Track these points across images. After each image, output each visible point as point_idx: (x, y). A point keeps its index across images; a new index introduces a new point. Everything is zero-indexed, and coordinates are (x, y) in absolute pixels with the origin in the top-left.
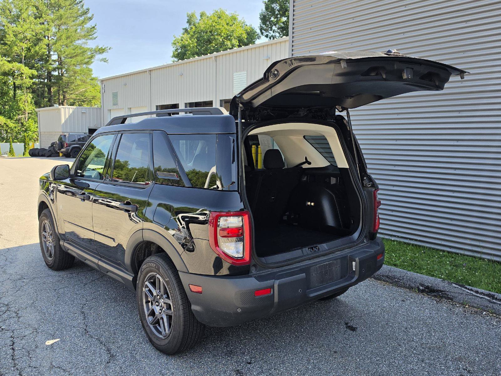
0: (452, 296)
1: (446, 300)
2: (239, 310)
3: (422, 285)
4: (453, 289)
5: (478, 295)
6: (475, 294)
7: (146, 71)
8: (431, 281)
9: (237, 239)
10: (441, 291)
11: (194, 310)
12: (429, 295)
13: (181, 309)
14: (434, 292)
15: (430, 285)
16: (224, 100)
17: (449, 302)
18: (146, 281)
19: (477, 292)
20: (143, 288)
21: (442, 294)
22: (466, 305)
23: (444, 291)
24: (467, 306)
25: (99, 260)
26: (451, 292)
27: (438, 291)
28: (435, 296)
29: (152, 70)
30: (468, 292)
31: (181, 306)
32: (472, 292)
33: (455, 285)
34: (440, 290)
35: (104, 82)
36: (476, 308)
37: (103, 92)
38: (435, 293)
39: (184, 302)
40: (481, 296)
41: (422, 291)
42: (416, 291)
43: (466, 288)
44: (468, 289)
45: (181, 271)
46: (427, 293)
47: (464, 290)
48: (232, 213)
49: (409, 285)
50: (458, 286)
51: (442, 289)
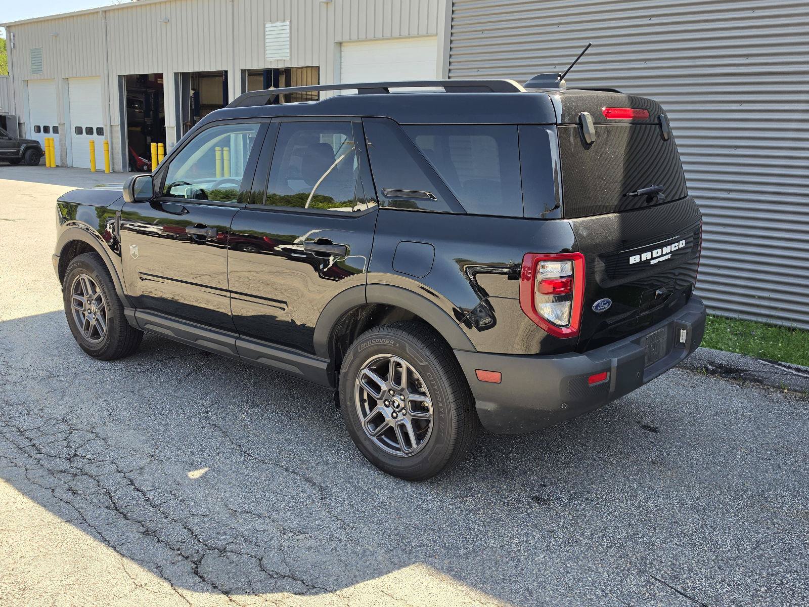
0: (762, 377)
1: (752, 384)
2: (564, 406)
3: (712, 364)
4: (760, 366)
5: (801, 374)
6: (796, 373)
7: (97, 12)
8: (725, 357)
9: (555, 297)
10: (743, 371)
11: (480, 409)
12: (724, 377)
13: (452, 409)
14: (731, 373)
15: (724, 363)
16: (248, 70)
17: (757, 385)
18: (365, 368)
19: (798, 370)
20: (357, 380)
21: (745, 374)
22: (784, 389)
23: (747, 371)
24: (786, 391)
25: (237, 338)
26: (758, 372)
27: (737, 371)
28: (735, 379)
29: (109, 10)
30: (785, 371)
31: (453, 404)
32: (790, 370)
33: (762, 361)
34: (741, 370)
35: (13, 29)
36: (799, 392)
37: (12, 47)
38: (734, 373)
39: (458, 398)
40: (805, 375)
41: (713, 373)
42: (703, 373)
43: (780, 365)
44: (784, 366)
45: (460, 350)
46: (721, 374)
47: (778, 369)
48: (552, 255)
49: (691, 364)
50: (767, 363)
51: (744, 368)
